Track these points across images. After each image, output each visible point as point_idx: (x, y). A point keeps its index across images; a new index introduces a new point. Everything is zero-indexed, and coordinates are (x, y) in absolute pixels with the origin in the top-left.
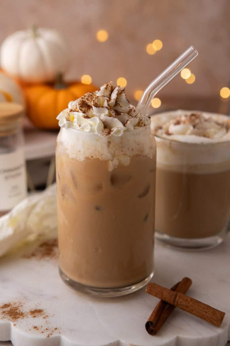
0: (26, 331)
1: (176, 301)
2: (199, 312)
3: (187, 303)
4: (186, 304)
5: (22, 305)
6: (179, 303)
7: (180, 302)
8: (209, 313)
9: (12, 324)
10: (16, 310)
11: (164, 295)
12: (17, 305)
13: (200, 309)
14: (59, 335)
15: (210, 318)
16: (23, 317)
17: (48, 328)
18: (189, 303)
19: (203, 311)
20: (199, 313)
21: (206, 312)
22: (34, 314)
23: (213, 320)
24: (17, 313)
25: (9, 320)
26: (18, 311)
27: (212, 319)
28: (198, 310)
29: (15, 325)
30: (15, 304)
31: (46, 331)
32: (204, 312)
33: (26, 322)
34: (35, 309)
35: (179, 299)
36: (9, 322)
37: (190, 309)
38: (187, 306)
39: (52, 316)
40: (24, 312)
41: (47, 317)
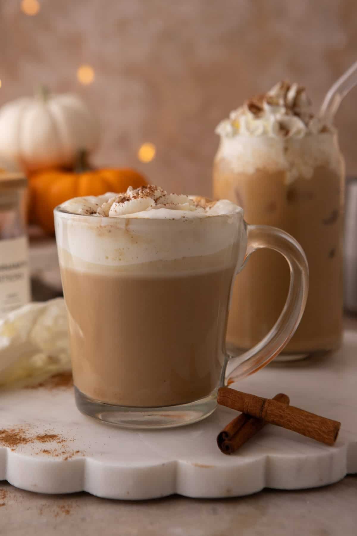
0: (31, 455)
1: (264, 410)
2: (299, 423)
3: (280, 410)
4: (280, 412)
5: (24, 431)
6: (269, 412)
7: (271, 411)
8: (316, 422)
9: (9, 449)
10: (16, 436)
11: (245, 401)
12: (17, 431)
13: (301, 418)
14: (83, 458)
15: (317, 429)
16: (26, 442)
17: (65, 451)
18: (284, 411)
19: (306, 420)
20: (299, 425)
21: (310, 422)
22: (43, 439)
23: (322, 433)
24: (17, 439)
25: (4, 445)
26: (18, 437)
27: (319, 432)
28: (298, 420)
29: (13, 450)
30: (14, 430)
31: (62, 454)
32: (308, 422)
33: (31, 447)
34: (44, 435)
35: (268, 405)
36: (4, 447)
37: (286, 419)
38: (281, 416)
39: (71, 440)
40: (27, 437)
41: (64, 442)
